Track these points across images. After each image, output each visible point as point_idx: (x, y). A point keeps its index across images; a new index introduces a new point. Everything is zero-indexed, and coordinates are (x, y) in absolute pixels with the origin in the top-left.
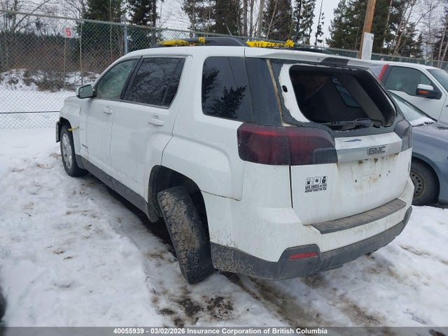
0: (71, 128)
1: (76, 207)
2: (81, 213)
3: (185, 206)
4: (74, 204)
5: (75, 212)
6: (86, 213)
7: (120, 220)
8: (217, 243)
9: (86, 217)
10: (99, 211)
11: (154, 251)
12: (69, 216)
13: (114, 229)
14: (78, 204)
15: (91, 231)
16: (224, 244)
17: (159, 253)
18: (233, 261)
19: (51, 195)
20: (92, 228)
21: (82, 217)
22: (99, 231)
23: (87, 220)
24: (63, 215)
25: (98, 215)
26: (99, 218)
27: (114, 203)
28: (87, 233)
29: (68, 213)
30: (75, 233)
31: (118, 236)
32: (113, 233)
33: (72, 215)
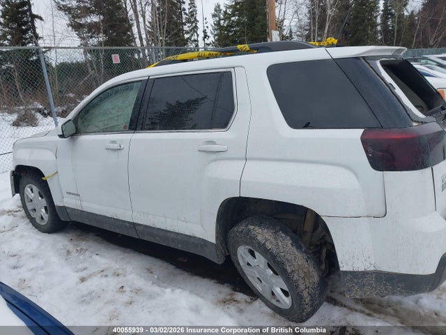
0: (44, 176)
1: (85, 269)
2: (99, 275)
3: (288, 238)
4: (81, 266)
5: (90, 276)
6: (104, 273)
7: (150, 271)
8: (351, 270)
9: (108, 279)
10: (118, 267)
11: (222, 297)
12: (85, 283)
13: (153, 283)
14: (86, 265)
15: (128, 293)
16: (362, 269)
17: (229, 297)
18: (374, 285)
19: (41, 263)
20: (126, 288)
21: (104, 280)
22: (138, 291)
23: (113, 283)
24: (77, 283)
25: (120, 271)
26: (125, 276)
27: (126, 252)
28: (125, 298)
29: (83, 280)
30: (111, 302)
31: (168, 291)
32: (156, 289)
33: (89, 280)
